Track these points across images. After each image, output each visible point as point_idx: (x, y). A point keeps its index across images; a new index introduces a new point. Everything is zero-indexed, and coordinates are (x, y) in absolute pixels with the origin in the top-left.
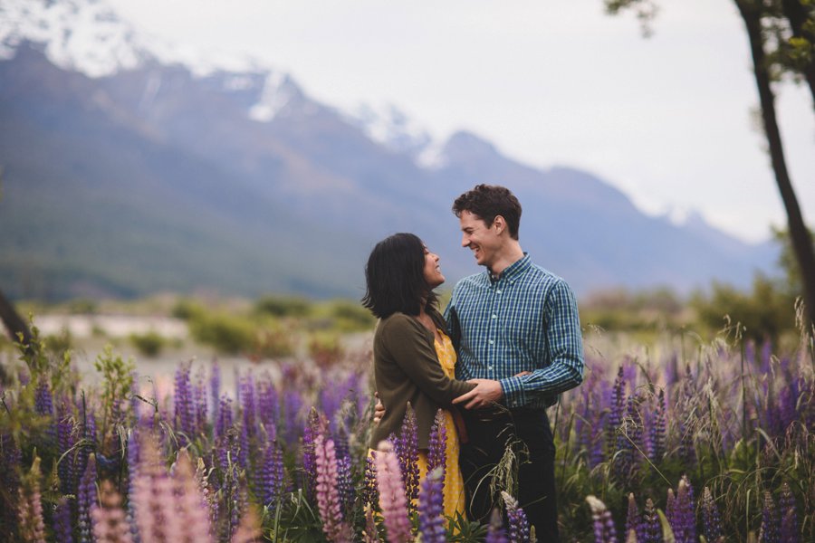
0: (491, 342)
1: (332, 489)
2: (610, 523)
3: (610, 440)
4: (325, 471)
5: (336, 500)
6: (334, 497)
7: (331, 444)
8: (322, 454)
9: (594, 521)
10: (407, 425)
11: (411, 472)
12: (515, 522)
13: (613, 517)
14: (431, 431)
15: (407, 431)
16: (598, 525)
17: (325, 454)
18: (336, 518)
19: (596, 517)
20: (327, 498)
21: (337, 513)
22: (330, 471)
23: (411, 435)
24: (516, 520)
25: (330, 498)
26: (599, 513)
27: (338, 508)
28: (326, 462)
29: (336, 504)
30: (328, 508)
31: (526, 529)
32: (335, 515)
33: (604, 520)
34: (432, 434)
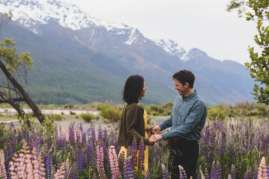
0: (179, 118)
1: (101, 163)
2: (185, 174)
3: (205, 149)
4: (99, 157)
5: (103, 166)
6: (102, 165)
7: (102, 148)
8: (99, 151)
9: (180, 173)
10: (134, 143)
11: (135, 158)
12: (165, 174)
13: (186, 172)
14: (139, 145)
15: (134, 145)
16: (181, 174)
17: (100, 151)
18: (103, 172)
19: (180, 172)
20: (100, 165)
21: (103, 170)
22: (101, 157)
23: (135, 146)
24: (165, 173)
25: (101, 165)
26: (181, 170)
27: (103, 169)
28: (100, 154)
29: (103, 167)
30: (100, 169)
31: (168, 177)
32: (103, 171)
33: (183, 173)
34: (140, 146)
